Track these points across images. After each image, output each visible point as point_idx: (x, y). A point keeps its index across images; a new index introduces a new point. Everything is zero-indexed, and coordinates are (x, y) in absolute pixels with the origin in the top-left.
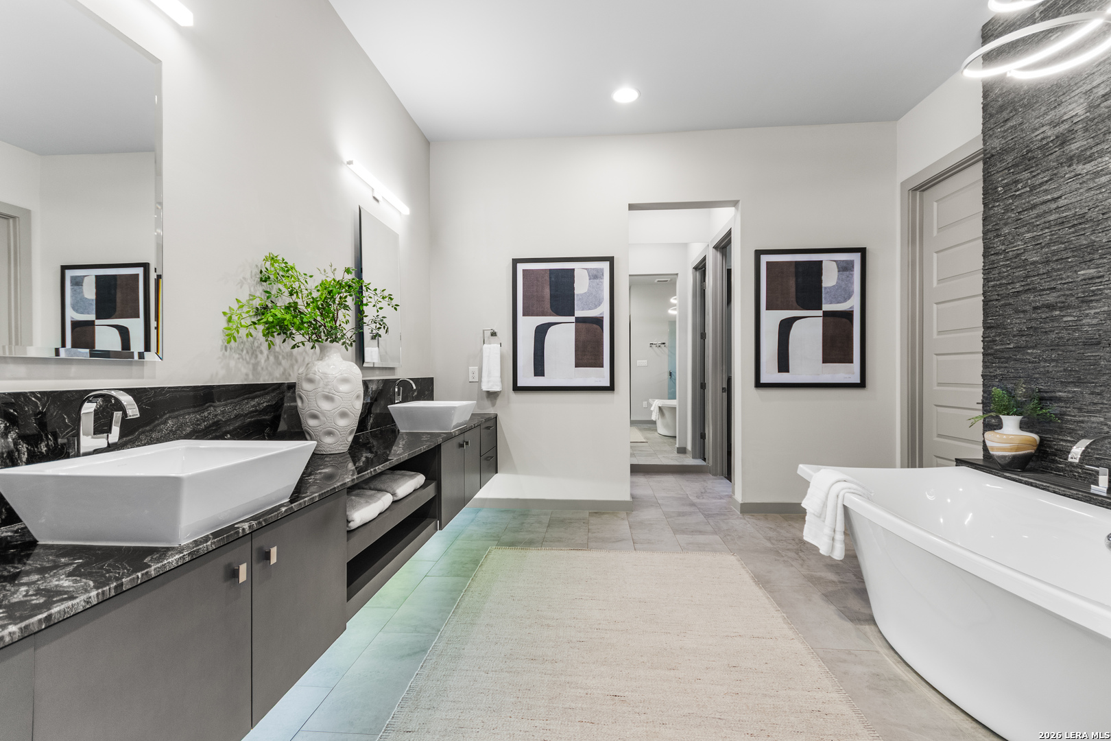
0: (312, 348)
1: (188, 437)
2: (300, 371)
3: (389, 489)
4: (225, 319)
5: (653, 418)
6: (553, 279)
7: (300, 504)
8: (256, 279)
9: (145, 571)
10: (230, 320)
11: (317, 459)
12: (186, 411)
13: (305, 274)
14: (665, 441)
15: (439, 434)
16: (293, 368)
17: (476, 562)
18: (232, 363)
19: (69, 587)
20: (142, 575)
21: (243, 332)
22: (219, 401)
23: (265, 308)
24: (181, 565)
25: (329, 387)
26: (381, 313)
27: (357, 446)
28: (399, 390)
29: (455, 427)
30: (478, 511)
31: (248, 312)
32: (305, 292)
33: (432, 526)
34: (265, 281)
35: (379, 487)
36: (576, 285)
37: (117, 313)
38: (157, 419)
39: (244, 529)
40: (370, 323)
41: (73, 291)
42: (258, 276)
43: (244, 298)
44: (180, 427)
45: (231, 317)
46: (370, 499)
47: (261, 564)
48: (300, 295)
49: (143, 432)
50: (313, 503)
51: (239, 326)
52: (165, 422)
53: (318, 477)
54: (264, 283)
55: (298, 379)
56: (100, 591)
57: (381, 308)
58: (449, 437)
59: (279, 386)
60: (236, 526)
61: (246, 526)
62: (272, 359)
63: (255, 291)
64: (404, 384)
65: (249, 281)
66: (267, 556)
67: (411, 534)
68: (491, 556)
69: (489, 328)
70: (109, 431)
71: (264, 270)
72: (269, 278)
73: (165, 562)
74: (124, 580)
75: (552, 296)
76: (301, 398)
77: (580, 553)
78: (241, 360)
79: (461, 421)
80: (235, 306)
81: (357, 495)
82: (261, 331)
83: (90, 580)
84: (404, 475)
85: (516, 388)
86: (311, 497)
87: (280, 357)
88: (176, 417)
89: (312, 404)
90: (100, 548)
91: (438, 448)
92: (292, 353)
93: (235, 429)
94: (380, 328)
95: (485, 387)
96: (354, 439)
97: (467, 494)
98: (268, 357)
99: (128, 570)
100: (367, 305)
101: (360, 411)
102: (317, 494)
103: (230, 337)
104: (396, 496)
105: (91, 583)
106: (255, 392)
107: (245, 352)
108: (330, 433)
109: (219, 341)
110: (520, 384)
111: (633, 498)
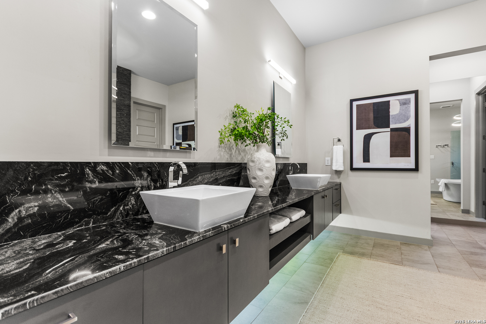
0: (254, 146)
1: (206, 184)
2: (249, 157)
3: (288, 216)
4: (219, 134)
5: (441, 190)
6: (375, 108)
7: (249, 219)
8: (231, 116)
9: (185, 242)
10: (221, 135)
11: (256, 198)
12: (205, 173)
13: (251, 113)
14: (451, 205)
15: (312, 191)
16: (246, 156)
17: (332, 260)
18: (222, 153)
19: (158, 244)
20: (184, 244)
21: (226, 139)
22: (217, 169)
23: (234, 129)
24: (199, 241)
25: (261, 164)
26: (284, 129)
27: (273, 194)
28: (291, 168)
29: (320, 187)
30: (330, 232)
31: (228, 131)
32: (251, 121)
33: (309, 237)
34: (235, 117)
35: (283, 215)
36: (390, 110)
37: (188, 139)
38: (195, 176)
39: (225, 228)
40: (279, 134)
41: (176, 132)
42: (232, 115)
43: (227, 125)
44: (203, 180)
45: (222, 133)
46: (279, 220)
47: (232, 246)
48: (248, 122)
49: (190, 181)
50: (254, 219)
51: (225, 137)
52: (198, 177)
53: (256, 206)
54: (234, 118)
55: (248, 161)
56: (167, 248)
57: (284, 127)
58: (317, 192)
59: (240, 164)
60: (221, 226)
61: (226, 226)
62: (237, 152)
63: (231, 122)
64: (294, 165)
65: (229, 117)
66: (234, 242)
67: (299, 240)
68: (340, 258)
69: (336, 137)
70: (178, 179)
71: (234, 112)
72: (236, 115)
73: (193, 239)
74: (177, 245)
75: (375, 118)
76: (249, 169)
77: (398, 267)
78: (225, 152)
79: (323, 185)
80: (223, 128)
81: (273, 217)
82: (233, 139)
83: (165, 242)
84: (295, 210)
85: (352, 169)
86: (253, 216)
87: (241, 151)
88: (202, 175)
89: (253, 172)
90: (172, 228)
91: (312, 197)
92: (245, 149)
93: (223, 182)
94: (284, 136)
95: (334, 168)
96: (271, 190)
97: (326, 223)
98: (236, 151)
99: (179, 240)
100: (277, 126)
101: (275, 176)
102: (256, 215)
103: (221, 142)
104: (291, 220)
105: (165, 244)
106: (230, 166)
107: (227, 148)
108: (261, 187)
109: (217, 143)
110: (354, 167)
111: (432, 238)
